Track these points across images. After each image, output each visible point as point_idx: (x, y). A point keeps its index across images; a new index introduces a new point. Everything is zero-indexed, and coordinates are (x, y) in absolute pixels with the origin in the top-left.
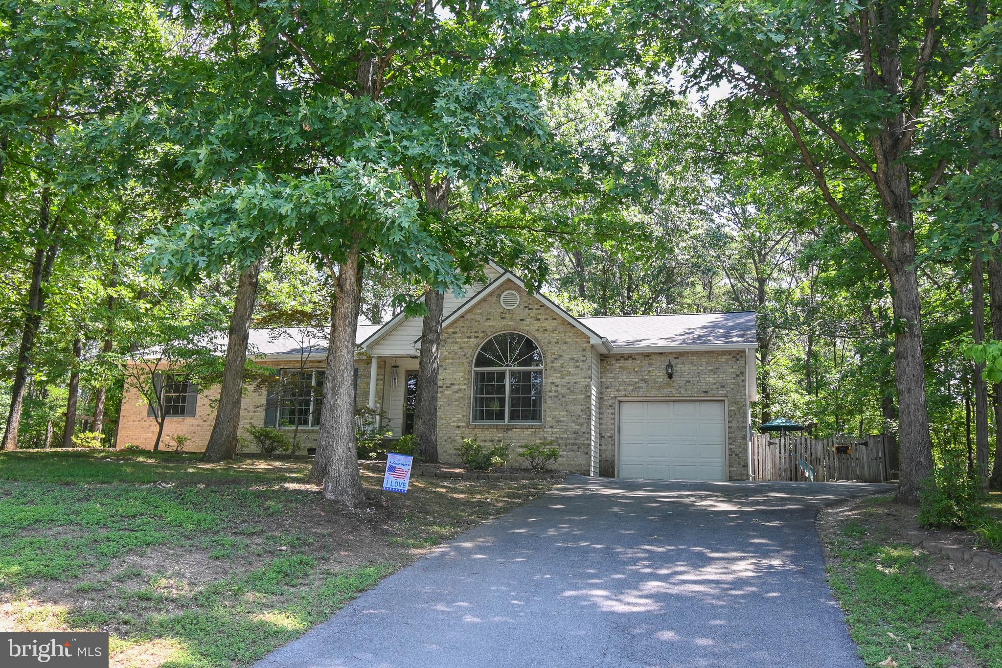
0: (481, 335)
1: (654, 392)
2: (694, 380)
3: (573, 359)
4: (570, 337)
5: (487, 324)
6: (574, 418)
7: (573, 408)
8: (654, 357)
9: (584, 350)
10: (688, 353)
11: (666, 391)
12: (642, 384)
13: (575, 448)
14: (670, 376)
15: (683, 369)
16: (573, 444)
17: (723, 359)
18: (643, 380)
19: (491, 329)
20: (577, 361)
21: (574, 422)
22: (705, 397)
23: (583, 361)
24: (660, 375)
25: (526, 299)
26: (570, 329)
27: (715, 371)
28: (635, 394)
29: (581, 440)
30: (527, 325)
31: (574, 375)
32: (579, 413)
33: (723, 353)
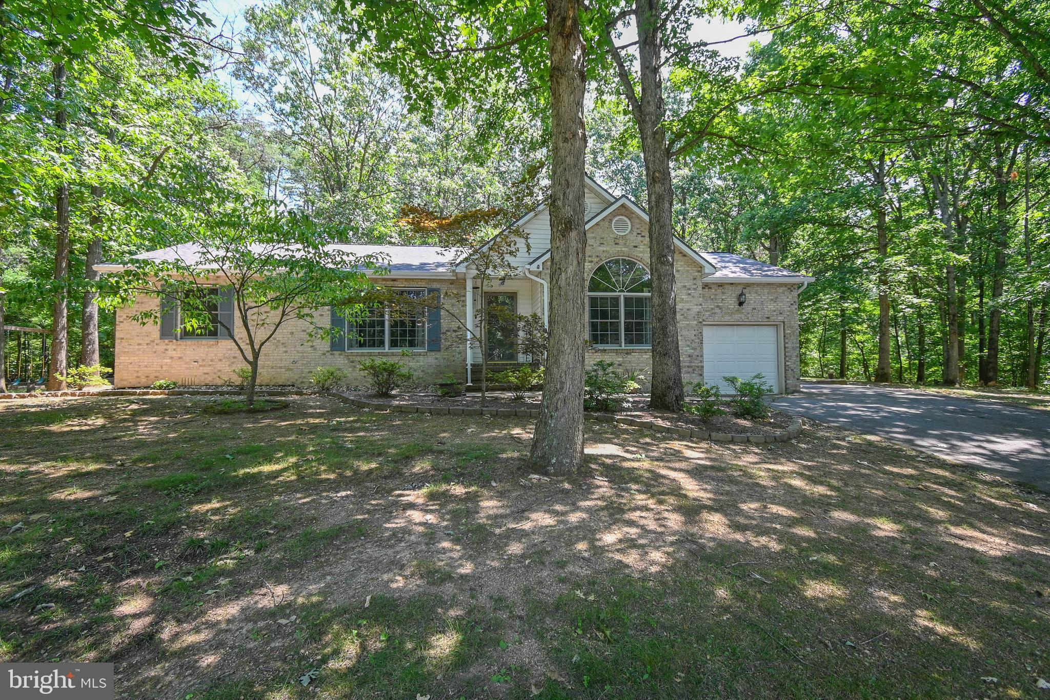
0: (595, 260)
1: (727, 318)
2: (758, 307)
3: (685, 286)
4: (681, 266)
5: (601, 248)
6: (688, 343)
7: (687, 333)
8: (726, 287)
9: (695, 279)
10: (753, 284)
11: (737, 317)
12: (718, 311)
13: (690, 370)
14: (741, 304)
15: (751, 297)
16: (688, 367)
17: (781, 290)
18: (718, 306)
19: (605, 254)
20: (689, 289)
21: (688, 346)
22: (767, 322)
23: (695, 289)
24: (732, 303)
25: (638, 226)
26: (682, 258)
27: (774, 300)
28: (711, 319)
29: (696, 363)
30: (641, 252)
31: (687, 302)
32: (694, 338)
33: (781, 285)
